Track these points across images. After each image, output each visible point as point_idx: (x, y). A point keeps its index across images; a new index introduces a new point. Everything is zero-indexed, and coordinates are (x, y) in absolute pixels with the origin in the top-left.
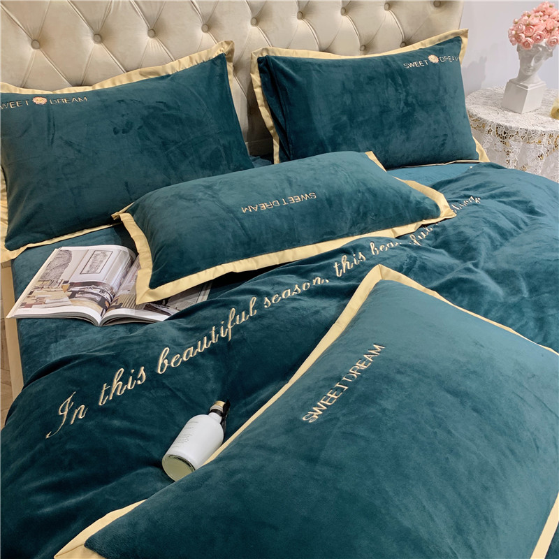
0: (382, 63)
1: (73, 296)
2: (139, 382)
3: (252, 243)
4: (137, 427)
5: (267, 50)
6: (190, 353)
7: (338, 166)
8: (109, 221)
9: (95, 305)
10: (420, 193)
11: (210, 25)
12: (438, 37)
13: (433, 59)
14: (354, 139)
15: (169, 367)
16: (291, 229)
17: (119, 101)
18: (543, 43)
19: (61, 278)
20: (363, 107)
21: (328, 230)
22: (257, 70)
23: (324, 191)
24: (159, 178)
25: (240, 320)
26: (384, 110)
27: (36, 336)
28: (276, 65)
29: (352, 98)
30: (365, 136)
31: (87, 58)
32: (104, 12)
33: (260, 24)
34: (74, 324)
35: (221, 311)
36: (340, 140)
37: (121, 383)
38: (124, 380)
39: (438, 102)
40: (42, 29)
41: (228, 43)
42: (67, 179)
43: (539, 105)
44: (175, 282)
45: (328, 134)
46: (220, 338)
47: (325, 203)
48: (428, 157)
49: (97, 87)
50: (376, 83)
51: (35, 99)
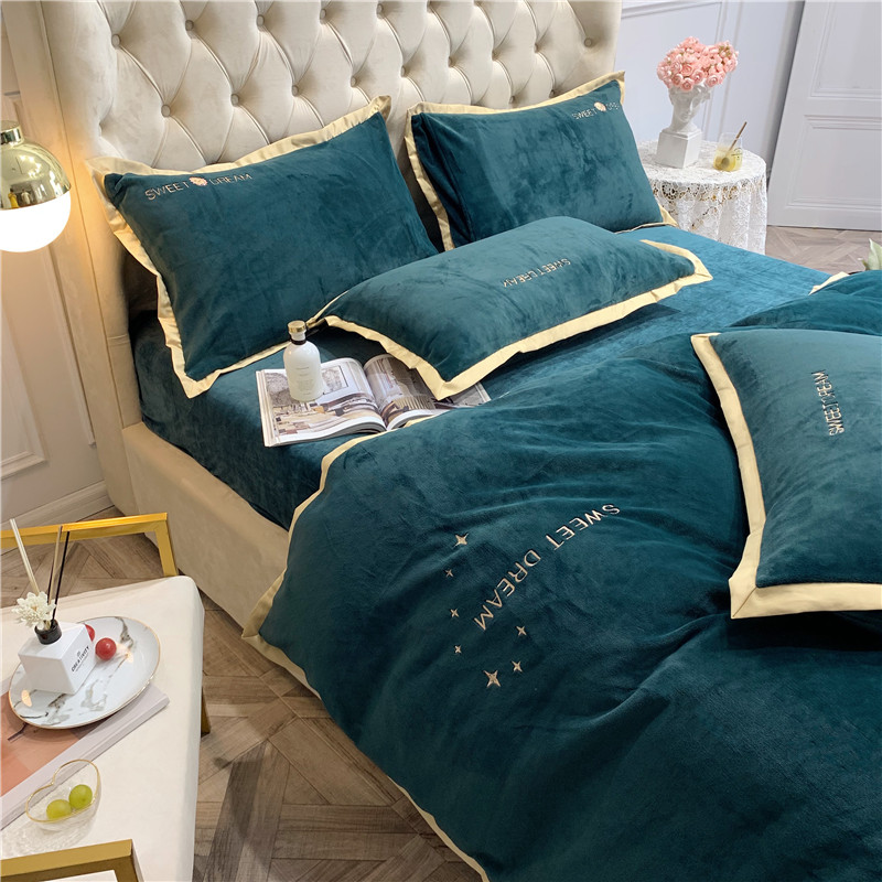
1: (340, 413)
3: (528, 321)
5: (421, 106)
13: (599, 106)
14: (541, 207)
16: (559, 300)
17: (289, 177)
18: (702, 84)
20: (542, 168)
21: (594, 298)
22: (411, 132)
23: (576, 256)
28: (432, 122)
29: (528, 157)
30: (551, 202)
32: (250, 64)
40: (178, 90)
41: (382, 99)
42: (258, 279)
43: (696, 158)
45: (511, 204)
47: (583, 269)
49: (244, 162)
50: (550, 138)
51: (192, 180)
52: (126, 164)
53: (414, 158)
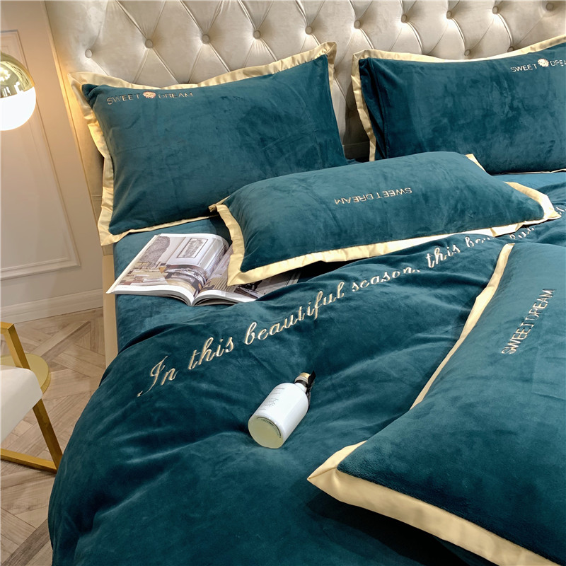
0: (487, 67)
1: (169, 276)
2: (227, 351)
3: (344, 235)
4: (224, 391)
5: (369, 52)
6: (276, 328)
7: (436, 164)
8: (205, 212)
9: (189, 286)
10: (522, 194)
11: (314, 26)
12: (549, 40)
13: (543, 63)
14: (454, 142)
15: (256, 339)
16: (384, 222)
17: (223, 98)
19: (159, 260)
20: (465, 110)
21: (423, 226)
22: (358, 72)
23: (421, 186)
24: (256, 173)
25: (327, 301)
26: (488, 114)
27: (132, 310)
28: (377, 68)
29: (454, 100)
30: (465, 139)
31: (195, 57)
32: (213, 13)
33: (363, 26)
34: (169, 302)
35: (309, 294)
36: (439, 142)
37: (210, 350)
38: (213, 348)
39: (546, 107)
40: (156, 29)
41: (330, 44)
42: (170, 170)
44: (265, 267)
46: (306, 317)
47: (421, 199)
48: (532, 164)
49: (203, 85)
50: (480, 86)
51: (145, 94)
52: (104, 78)
53: (357, 93)
